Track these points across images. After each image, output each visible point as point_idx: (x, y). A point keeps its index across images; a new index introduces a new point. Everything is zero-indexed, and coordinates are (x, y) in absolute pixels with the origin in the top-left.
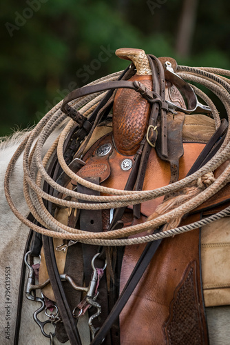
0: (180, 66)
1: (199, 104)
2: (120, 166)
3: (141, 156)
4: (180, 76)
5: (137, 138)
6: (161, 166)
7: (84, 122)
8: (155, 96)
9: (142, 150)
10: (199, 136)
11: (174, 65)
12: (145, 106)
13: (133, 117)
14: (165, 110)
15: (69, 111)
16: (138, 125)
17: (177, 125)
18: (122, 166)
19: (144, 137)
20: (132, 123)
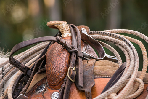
0: (92, 31)
1: (106, 55)
2: (51, 97)
3: (64, 88)
4: (92, 37)
5: (61, 76)
6: (80, 95)
7: (27, 71)
8: (73, 48)
9: (65, 84)
10: (106, 73)
11: (87, 31)
12: (66, 54)
13: (58, 62)
14: (81, 57)
15: (15, 62)
16: (61, 67)
17: (90, 66)
18: (52, 97)
19: (66, 75)
20: (57, 66)
